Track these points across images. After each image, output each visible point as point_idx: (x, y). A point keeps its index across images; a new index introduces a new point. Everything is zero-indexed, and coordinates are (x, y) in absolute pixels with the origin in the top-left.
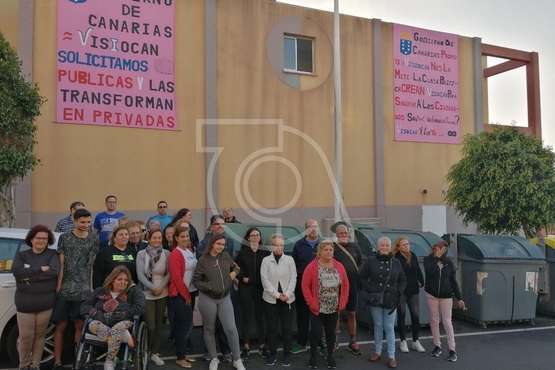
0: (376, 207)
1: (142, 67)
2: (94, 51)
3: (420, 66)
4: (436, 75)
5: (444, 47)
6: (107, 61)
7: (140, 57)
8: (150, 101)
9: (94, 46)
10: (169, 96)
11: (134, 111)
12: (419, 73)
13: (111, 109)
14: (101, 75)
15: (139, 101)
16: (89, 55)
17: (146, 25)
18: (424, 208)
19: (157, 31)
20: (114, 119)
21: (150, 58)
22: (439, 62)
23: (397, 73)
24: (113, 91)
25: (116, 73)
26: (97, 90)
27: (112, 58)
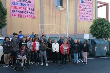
0: (75, 34)
1: (28, 5)
2: (18, 2)
3: (85, 5)
4: (88, 7)
5: (90, 1)
7: (27, 3)
8: (30, 12)
9: (18, 1)
10: (33, 11)
11: (26, 14)
12: (84, 7)
13: (22, 14)
14: (19, 7)
15: (27, 12)
16: (17, 3)
18: (85, 34)
20: (22, 16)
22: (88, 4)
23: (80, 7)
24: (22, 10)
25: (23, 6)
26: (19, 10)
27: (22, 4)
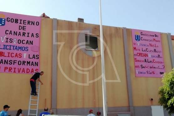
0: (129, 106)
1: (26, 49)
2: (6, 44)
3: (145, 45)
4: (152, 49)
5: (154, 37)
6: (12, 48)
7: (25, 45)
8: (28, 63)
9: (7, 42)
10: (37, 61)
11: (22, 67)
12: (144, 48)
13: (12, 66)
14: (9, 53)
15: (24, 62)
16: (4, 45)
17: (28, 33)
18: (152, 107)
19: (33, 35)
20: (13, 70)
21: (29, 46)
22: (153, 43)
23: (135, 48)
24: (13, 59)
25: (15, 52)
26: (6, 59)
27: (14, 46)
